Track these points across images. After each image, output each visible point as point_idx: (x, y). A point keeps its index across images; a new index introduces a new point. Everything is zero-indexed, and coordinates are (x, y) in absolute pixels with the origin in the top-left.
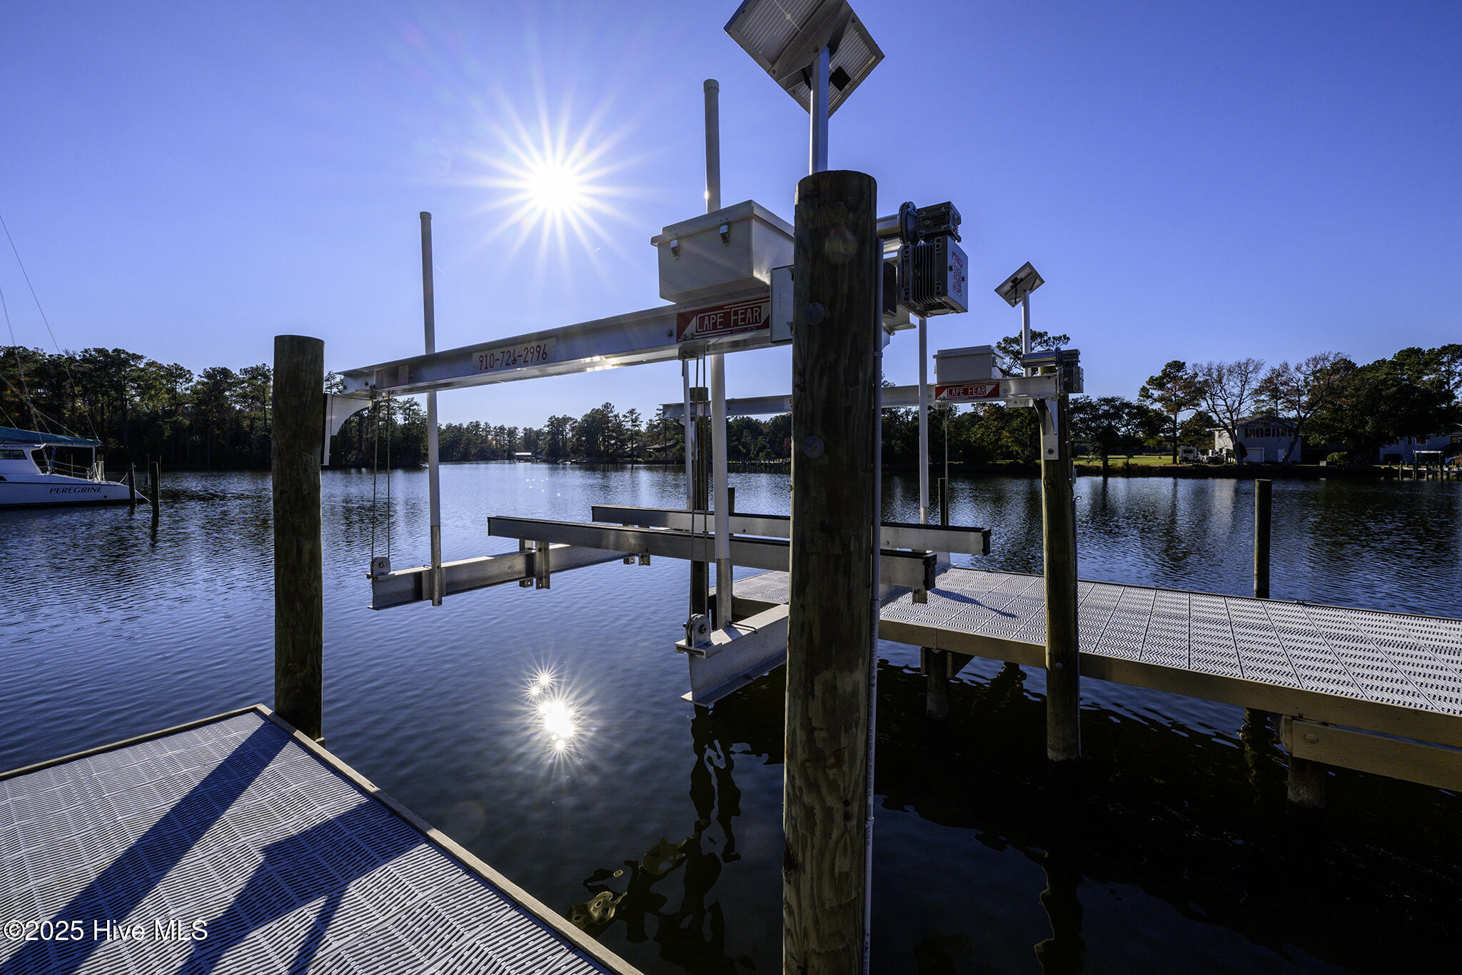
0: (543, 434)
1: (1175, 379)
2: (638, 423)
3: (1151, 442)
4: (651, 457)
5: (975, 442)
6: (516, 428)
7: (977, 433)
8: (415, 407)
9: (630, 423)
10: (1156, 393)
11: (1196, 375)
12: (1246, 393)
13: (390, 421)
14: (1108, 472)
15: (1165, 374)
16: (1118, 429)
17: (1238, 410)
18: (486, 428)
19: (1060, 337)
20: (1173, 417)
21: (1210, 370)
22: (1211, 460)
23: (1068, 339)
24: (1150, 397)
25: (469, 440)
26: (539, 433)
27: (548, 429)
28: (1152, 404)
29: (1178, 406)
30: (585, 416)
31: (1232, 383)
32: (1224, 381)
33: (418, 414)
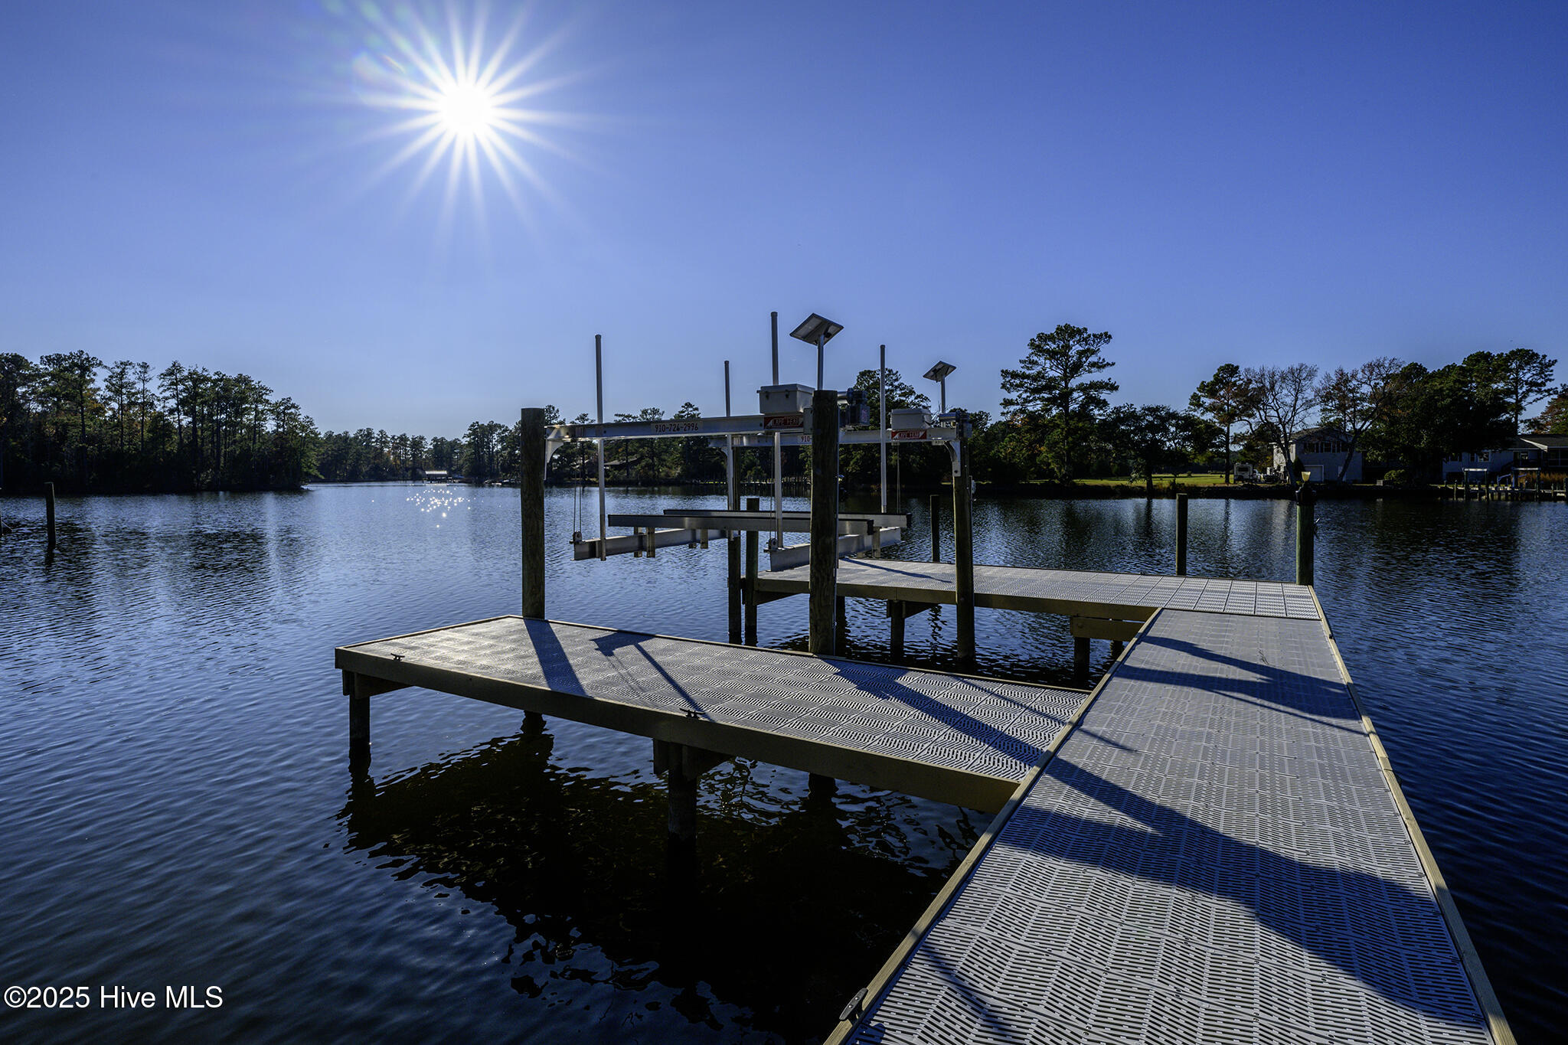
0: (461, 447)
1: (1227, 385)
3: (1200, 460)
4: (608, 477)
5: (1005, 458)
6: (422, 438)
7: (1006, 448)
8: (293, 410)
10: (1208, 401)
11: (1250, 381)
12: (1299, 402)
13: (255, 430)
14: (1152, 493)
15: (1218, 380)
16: (1164, 443)
17: (1291, 422)
18: (382, 437)
19: (1101, 335)
20: (1226, 429)
21: (1263, 375)
22: (1269, 479)
23: (1110, 337)
24: (1201, 405)
25: (359, 454)
26: (455, 444)
27: (468, 439)
28: (1203, 414)
29: (1230, 418)
31: (1285, 392)
32: (1277, 388)
33: (296, 420)
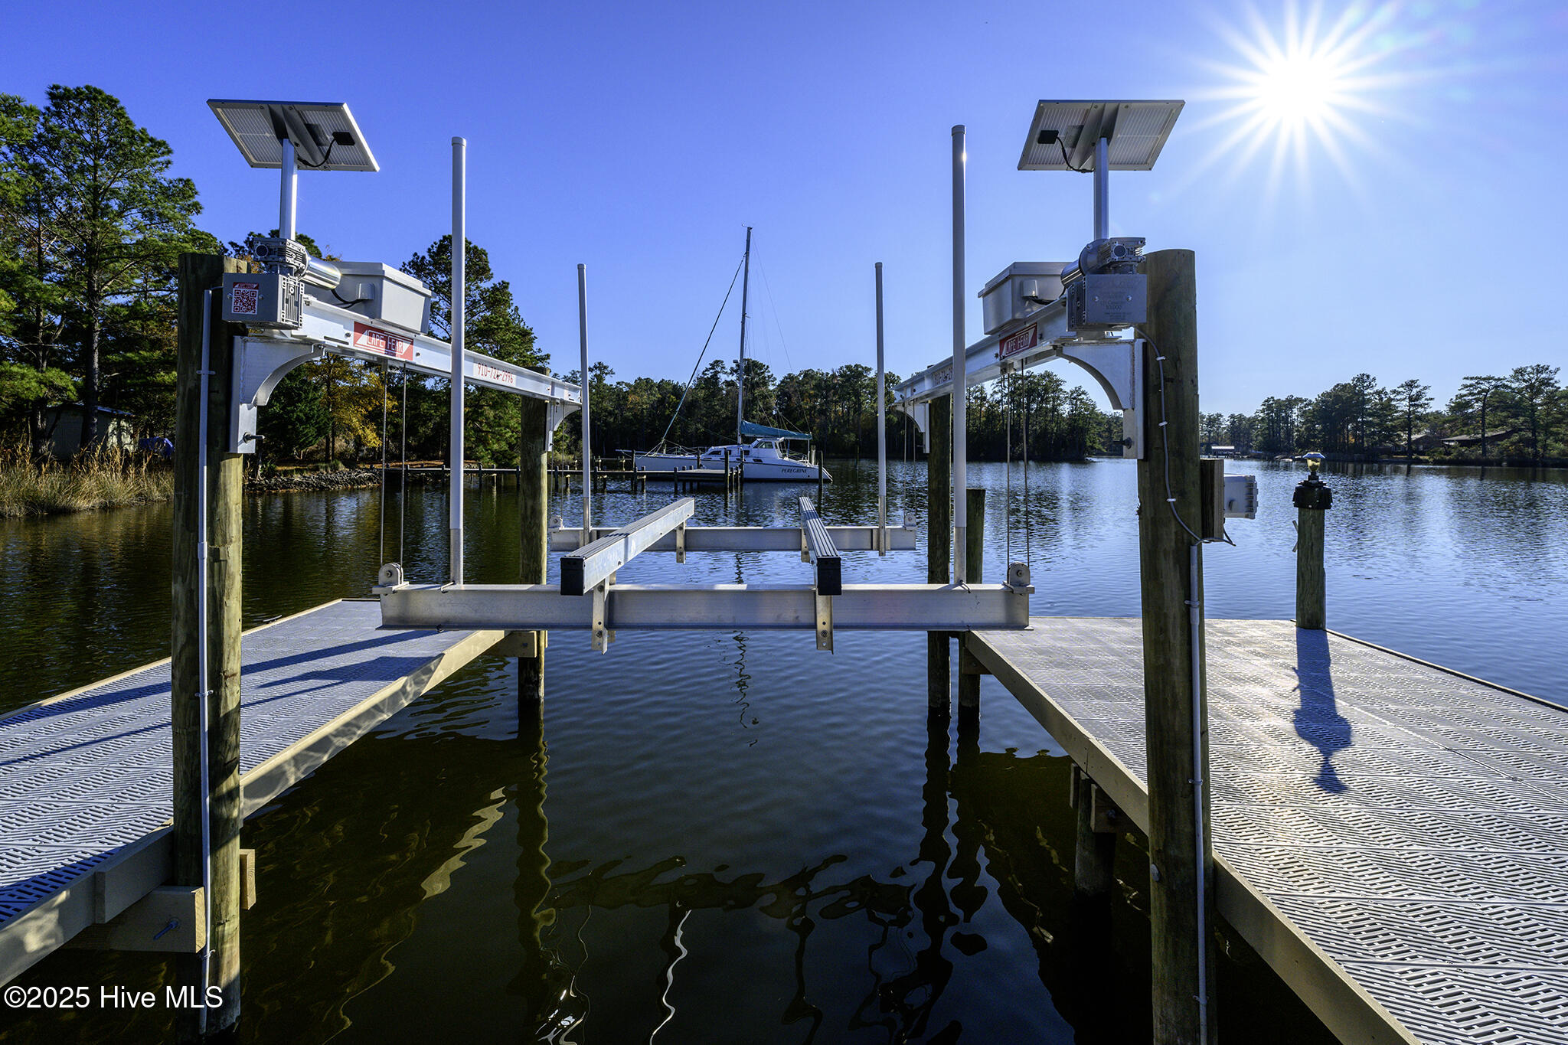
0: (1257, 421)
2: (1423, 401)
4: (1448, 453)
9: (1406, 402)
26: (1251, 420)
30: (1323, 395)
